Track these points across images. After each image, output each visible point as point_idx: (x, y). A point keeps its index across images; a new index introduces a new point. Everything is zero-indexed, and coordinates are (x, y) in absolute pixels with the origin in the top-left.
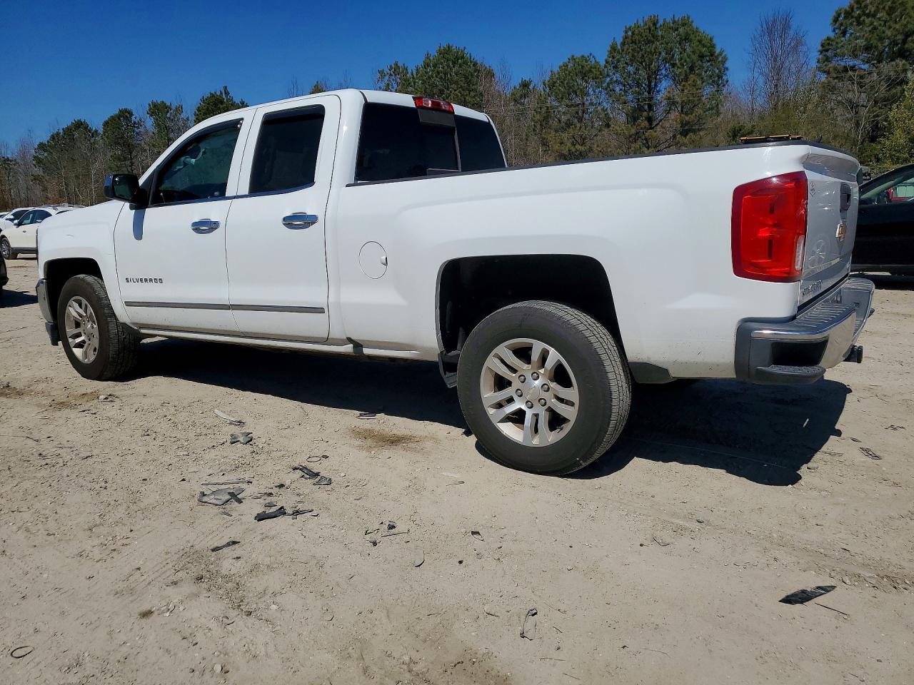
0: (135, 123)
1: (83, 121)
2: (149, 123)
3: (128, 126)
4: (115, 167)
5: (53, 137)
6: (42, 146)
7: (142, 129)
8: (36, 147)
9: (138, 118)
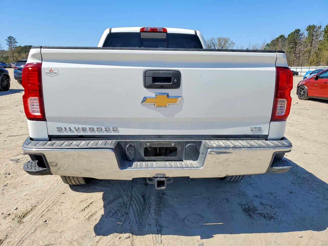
0: (301, 34)
1: (283, 35)
2: (306, 34)
3: (298, 35)
4: (289, 51)
5: (272, 42)
6: (268, 45)
7: (303, 36)
8: (266, 45)
9: (302, 32)
